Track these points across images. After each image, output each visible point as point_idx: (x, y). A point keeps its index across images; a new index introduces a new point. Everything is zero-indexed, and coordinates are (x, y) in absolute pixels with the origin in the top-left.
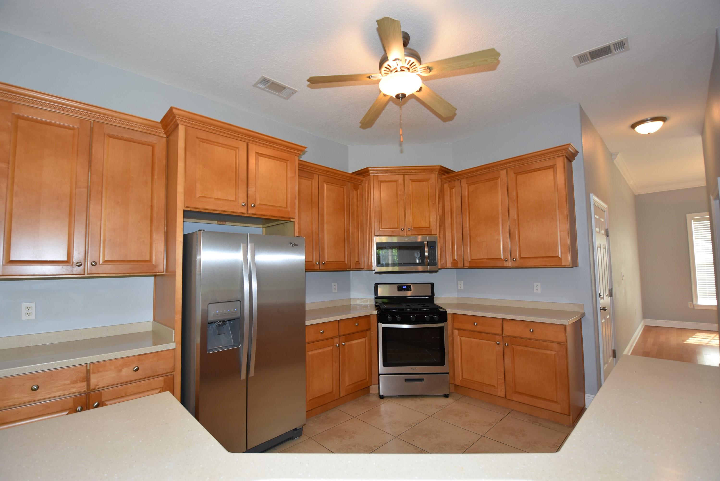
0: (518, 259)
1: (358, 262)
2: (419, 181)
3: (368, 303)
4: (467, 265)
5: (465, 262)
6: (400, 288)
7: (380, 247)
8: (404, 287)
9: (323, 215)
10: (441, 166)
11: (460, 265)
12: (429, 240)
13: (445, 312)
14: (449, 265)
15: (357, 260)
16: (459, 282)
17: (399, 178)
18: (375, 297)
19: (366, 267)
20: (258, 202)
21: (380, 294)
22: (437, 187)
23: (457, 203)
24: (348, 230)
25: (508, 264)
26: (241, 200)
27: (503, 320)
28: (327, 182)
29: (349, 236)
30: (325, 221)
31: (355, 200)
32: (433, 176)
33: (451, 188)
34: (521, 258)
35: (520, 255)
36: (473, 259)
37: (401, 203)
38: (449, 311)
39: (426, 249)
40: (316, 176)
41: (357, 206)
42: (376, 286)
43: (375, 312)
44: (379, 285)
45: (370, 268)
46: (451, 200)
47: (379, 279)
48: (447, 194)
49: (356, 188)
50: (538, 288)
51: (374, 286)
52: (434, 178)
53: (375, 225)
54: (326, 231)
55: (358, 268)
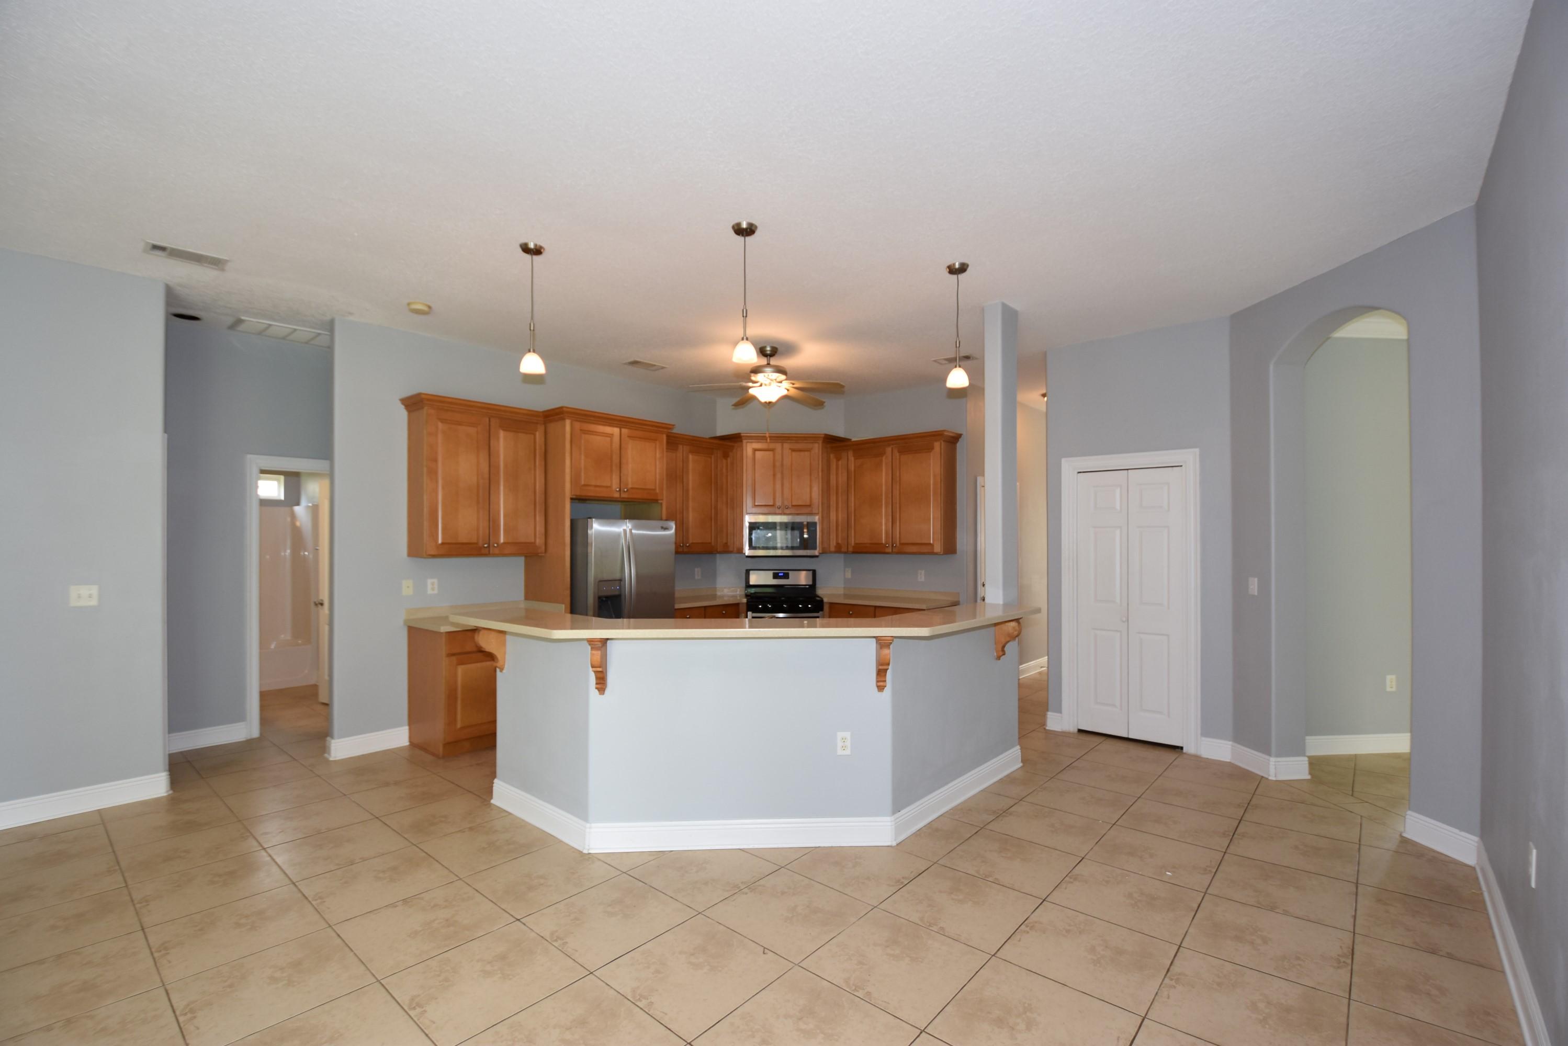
0: (898, 545)
1: (726, 545)
2: (800, 450)
3: (738, 593)
4: (851, 549)
5: (849, 546)
6: (776, 576)
7: (753, 527)
8: (780, 574)
9: (688, 490)
10: (826, 435)
11: (844, 549)
12: (809, 521)
13: (822, 601)
14: (833, 549)
15: (725, 541)
16: (847, 569)
17: (778, 446)
18: (746, 585)
19: (735, 549)
20: (630, 486)
21: (752, 583)
22: (820, 457)
23: (843, 478)
24: (716, 508)
25: (890, 550)
26: (615, 486)
27: (876, 607)
28: (691, 452)
29: (716, 513)
30: (690, 497)
31: (724, 470)
32: (816, 445)
33: (838, 459)
34: (901, 544)
35: (900, 541)
36: (857, 544)
37: (779, 476)
38: (825, 600)
39: (805, 530)
40: (680, 447)
41: (727, 476)
42: (747, 572)
43: (745, 600)
44: (751, 572)
45: (740, 550)
46: (837, 474)
47: (750, 564)
48: (833, 466)
49: (726, 456)
50: (921, 577)
51: (745, 571)
52: (817, 448)
53: (748, 502)
54: (690, 509)
55: (726, 550)
